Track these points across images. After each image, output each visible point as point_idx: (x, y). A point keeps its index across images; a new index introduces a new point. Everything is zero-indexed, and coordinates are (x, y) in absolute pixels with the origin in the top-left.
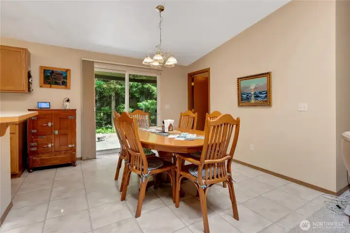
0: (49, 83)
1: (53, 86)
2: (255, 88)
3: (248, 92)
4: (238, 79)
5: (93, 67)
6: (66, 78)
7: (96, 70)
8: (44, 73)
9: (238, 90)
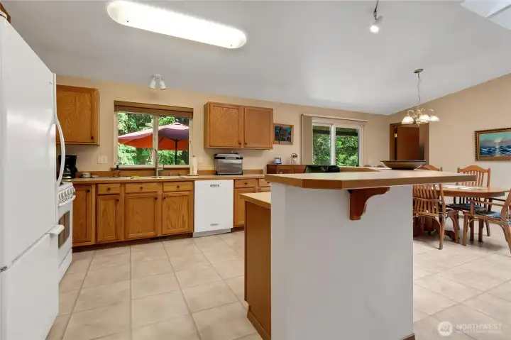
0: (279, 140)
1: (281, 142)
2: (502, 142)
3: (491, 146)
4: (477, 132)
5: (311, 122)
6: (290, 134)
7: (313, 124)
8: (275, 129)
9: (476, 144)
